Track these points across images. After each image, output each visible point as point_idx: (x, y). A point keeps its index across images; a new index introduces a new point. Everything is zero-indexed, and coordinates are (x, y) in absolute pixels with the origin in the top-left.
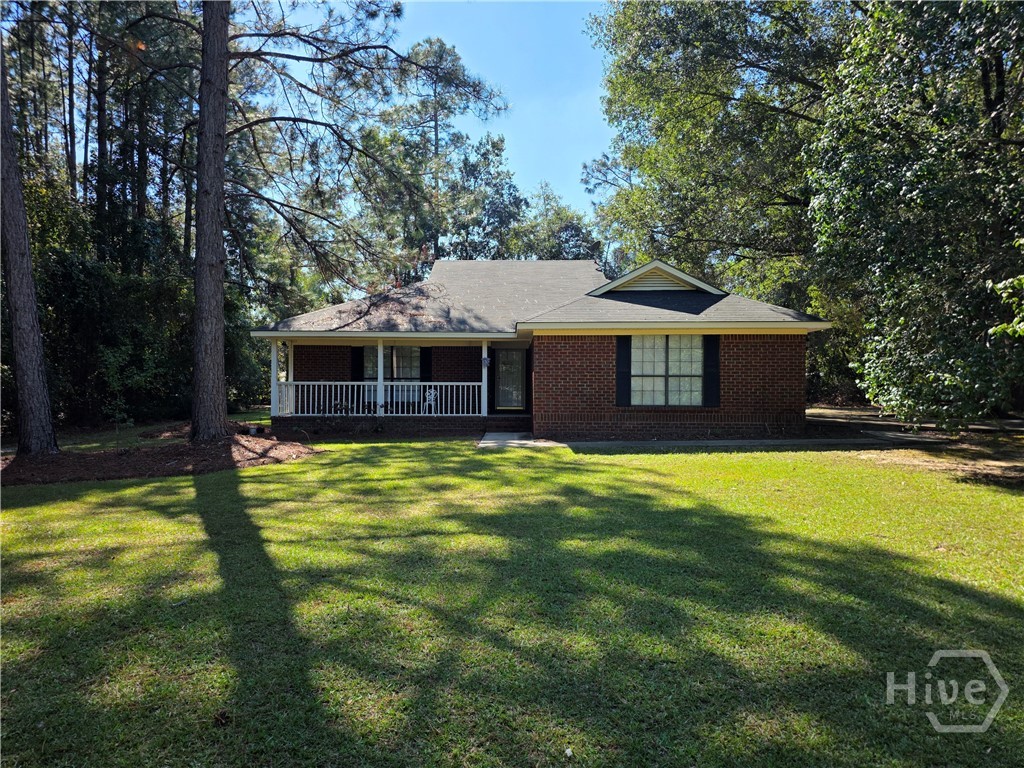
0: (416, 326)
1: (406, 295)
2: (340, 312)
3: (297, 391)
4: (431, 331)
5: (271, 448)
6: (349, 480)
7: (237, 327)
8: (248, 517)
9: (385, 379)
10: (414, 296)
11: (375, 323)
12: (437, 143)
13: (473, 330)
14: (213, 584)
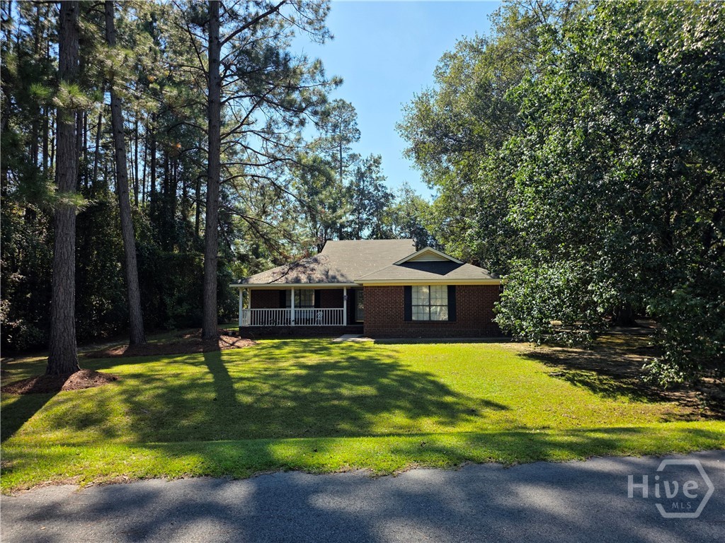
0: (310, 279)
1: (308, 262)
2: (274, 273)
3: (252, 313)
4: (317, 283)
5: (236, 341)
6: (266, 355)
7: (224, 275)
8: (224, 366)
9: (295, 307)
10: (312, 263)
11: (290, 279)
12: (341, 160)
13: (338, 282)
14: (212, 381)
